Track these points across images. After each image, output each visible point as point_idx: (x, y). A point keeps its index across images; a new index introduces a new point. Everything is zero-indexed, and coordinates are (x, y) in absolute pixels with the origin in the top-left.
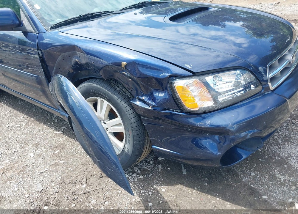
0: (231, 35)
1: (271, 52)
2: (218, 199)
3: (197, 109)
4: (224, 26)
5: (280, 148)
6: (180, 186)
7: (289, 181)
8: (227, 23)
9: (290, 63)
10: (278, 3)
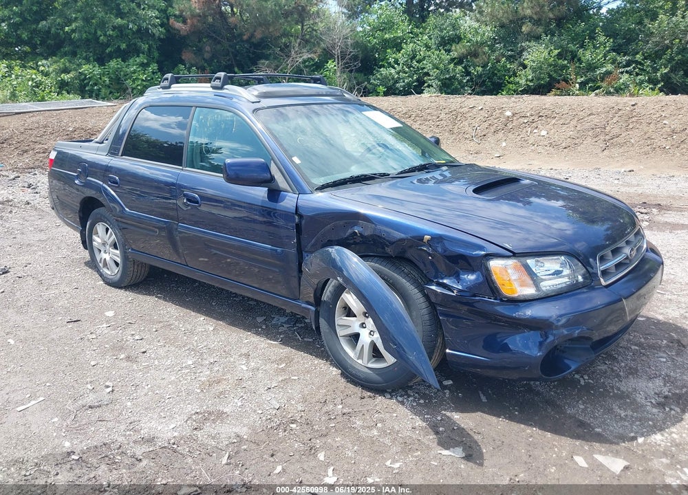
0: (544, 218)
1: (603, 243)
2: (534, 429)
3: (516, 295)
4: (530, 203)
5: (621, 381)
6: (479, 414)
7: (632, 416)
8: (533, 199)
9: (627, 258)
10: (630, 171)
